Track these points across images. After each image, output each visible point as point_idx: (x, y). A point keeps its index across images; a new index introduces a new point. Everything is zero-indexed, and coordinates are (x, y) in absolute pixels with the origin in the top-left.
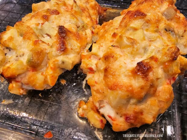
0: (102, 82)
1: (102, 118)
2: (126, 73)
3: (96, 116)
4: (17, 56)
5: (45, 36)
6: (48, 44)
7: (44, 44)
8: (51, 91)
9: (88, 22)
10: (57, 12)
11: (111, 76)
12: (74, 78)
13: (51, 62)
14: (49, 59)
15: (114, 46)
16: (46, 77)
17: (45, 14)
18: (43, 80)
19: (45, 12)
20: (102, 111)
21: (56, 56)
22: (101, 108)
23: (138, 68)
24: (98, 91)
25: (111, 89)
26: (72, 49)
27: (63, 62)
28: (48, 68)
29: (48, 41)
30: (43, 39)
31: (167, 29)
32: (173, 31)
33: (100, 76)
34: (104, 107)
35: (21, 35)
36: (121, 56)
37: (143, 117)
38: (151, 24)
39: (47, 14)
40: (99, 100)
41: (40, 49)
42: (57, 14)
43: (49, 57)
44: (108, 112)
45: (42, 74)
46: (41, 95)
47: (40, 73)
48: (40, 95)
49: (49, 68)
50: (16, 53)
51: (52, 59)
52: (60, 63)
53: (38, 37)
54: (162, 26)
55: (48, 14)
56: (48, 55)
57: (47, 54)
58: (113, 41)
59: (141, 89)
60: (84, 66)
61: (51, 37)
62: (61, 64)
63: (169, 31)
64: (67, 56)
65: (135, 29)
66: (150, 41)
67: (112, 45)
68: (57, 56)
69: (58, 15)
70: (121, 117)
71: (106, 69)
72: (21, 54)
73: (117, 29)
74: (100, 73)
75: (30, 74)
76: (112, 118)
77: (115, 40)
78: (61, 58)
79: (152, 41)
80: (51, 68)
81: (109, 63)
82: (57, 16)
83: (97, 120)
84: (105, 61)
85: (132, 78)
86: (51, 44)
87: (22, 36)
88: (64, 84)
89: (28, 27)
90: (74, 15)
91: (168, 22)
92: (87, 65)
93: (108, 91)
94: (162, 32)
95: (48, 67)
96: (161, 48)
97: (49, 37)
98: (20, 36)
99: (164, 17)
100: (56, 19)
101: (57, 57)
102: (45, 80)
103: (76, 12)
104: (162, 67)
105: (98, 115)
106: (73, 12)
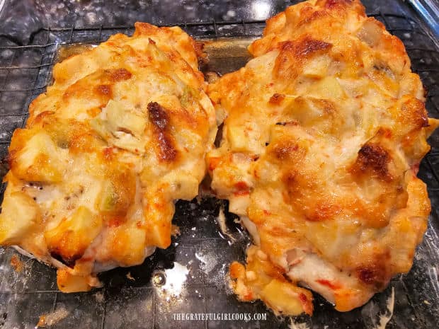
0: (284, 208)
1: (300, 290)
2: (338, 177)
3: (288, 289)
4: (68, 198)
5: (119, 134)
6: (137, 150)
7: (126, 154)
8: (151, 259)
9: (190, 81)
10: (125, 74)
11: (307, 191)
12: (193, 214)
13: (151, 191)
14: (143, 187)
15: (285, 124)
16: (149, 231)
17: (98, 83)
18: (143, 239)
19: (96, 79)
20: (295, 274)
21: (160, 175)
22: (291, 266)
23: (364, 159)
24: (277, 232)
25: (314, 218)
26: (187, 150)
27: (179, 186)
28: (147, 207)
29: (131, 145)
30: (118, 143)
31: (378, 65)
32: (388, 68)
33: (270, 195)
34: (300, 265)
35: (63, 144)
36: (312, 142)
37: (392, 261)
38: (347, 62)
39: (102, 81)
40: (285, 250)
41: (123, 168)
42: (126, 79)
43: (144, 182)
44: (314, 273)
45: (139, 226)
46: (132, 276)
47: (134, 225)
48: (129, 276)
49: (152, 207)
50: (62, 191)
51: (151, 185)
52: (173, 188)
53: (104, 140)
54: (368, 61)
55: (106, 82)
56: (142, 178)
57: (139, 175)
58: (275, 114)
59: (381, 202)
60: (224, 184)
61: (133, 135)
62: (176, 190)
63: (382, 68)
64: (182, 168)
65: (316, 79)
66: (357, 97)
67: (276, 122)
68: (162, 174)
69: (129, 80)
70: (350, 275)
71: (289, 179)
72: (77, 189)
73: (272, 84)
74: (271, 190)
75: (112, 232)
76: (332, 283)
77: (280, 109)
78: (172, 177)
79: (362, 96)
80: (157, 206)
81: (293, 163)
82: (128, 83)
83: (294, 298)
84: (278, 162)
85: (354, 183)
86: (142, 150)
87: (65, 148)
88: (177, 235)
89: (73, 122)
90: (162, 72)
91: (374, 51)
92: (231, 178)
93: (305, 226)
94: (371, 74)
95: (148, 205)
96: (384, 107)
97: (129, 135)
98: (60, 149)
99: (364, 43)
100: (127, 89)
101: (163, 176)
102: (146, 237)
103: (162, 64)
104: (400, 145)
105: (289, 285)
106: (157, 67)
